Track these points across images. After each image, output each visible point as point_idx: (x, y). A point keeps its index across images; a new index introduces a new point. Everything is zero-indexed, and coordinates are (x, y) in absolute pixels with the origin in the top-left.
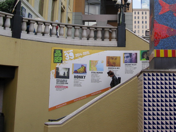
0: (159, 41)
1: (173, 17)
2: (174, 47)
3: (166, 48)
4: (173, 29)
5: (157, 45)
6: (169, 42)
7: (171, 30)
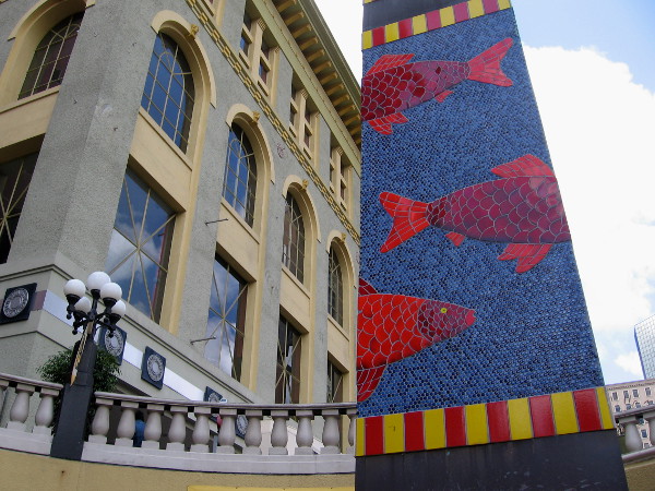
0: (380, 372)
1: (447, 251)
2: (455, 393)
3: (416, 404)
4: (447, 306)
5: (368, 394)
6: (429, 372)
7: (437, 311)
